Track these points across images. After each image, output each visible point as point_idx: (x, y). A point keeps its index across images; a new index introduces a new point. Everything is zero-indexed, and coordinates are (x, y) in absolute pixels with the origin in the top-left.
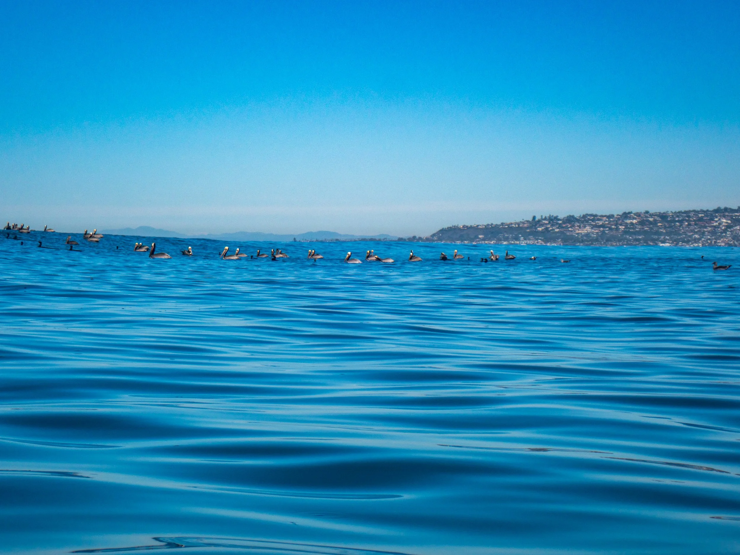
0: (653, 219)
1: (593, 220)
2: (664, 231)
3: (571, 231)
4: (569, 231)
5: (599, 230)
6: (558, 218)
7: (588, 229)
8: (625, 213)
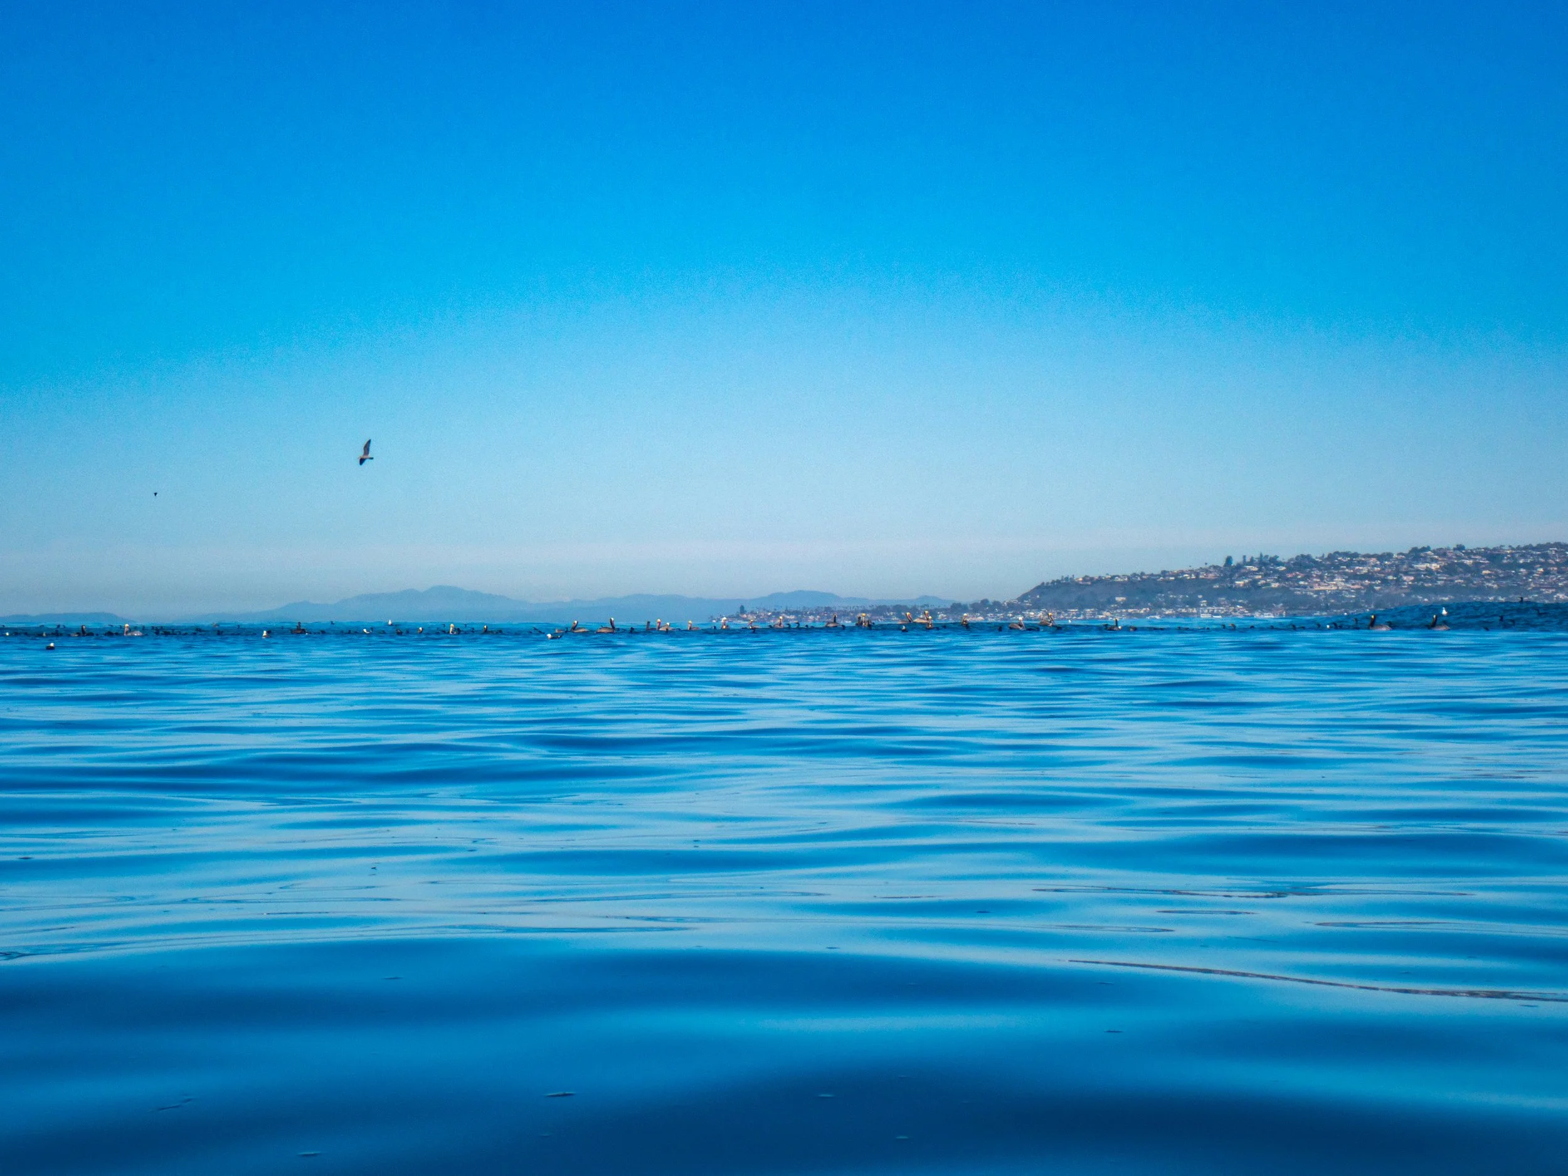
0: (1471, 561)
1: (1349, 565)
2: (1495, 586)
3: (1305, 587)
4: (1299, 586)
5: (1362, 585)
6: (1279, 559)
7: (1339, 583)
8: (1415, 550)
